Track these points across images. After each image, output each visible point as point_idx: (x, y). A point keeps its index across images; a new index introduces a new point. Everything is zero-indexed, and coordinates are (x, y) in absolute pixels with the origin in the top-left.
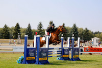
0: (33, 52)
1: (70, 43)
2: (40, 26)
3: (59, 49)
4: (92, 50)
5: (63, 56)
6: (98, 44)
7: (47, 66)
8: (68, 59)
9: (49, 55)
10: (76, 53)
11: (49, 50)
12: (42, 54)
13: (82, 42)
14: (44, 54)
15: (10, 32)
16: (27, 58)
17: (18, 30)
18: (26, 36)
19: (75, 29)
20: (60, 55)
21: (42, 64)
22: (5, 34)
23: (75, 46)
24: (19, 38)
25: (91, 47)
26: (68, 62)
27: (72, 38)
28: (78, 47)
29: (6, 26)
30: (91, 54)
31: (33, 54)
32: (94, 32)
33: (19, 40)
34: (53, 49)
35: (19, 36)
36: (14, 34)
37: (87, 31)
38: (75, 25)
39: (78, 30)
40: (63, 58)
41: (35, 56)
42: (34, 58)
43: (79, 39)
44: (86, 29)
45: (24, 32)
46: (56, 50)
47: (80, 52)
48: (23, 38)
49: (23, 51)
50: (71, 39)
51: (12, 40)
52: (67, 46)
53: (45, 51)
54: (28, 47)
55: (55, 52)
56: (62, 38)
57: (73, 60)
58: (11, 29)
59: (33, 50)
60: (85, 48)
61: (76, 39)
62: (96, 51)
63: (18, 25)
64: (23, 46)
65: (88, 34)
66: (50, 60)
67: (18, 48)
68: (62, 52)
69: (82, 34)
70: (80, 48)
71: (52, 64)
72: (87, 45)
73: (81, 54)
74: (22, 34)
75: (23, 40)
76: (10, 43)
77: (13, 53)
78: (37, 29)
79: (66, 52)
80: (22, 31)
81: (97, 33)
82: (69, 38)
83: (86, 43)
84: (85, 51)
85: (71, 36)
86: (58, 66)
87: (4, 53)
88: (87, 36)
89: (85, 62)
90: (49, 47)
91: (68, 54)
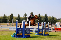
0: (21, 31)
1: (43, 25)
2: (25, 15)
3: (37, 29)
4: (56, 29)
5: (39, 33)
6: (60, 26)
7: (29, 39)
8: (42, 35)
9: (30, 33)
10: (47, 31)
11: (31, 30)
12: (26, 31)
13: (51, 25)
14: (28, 32)
15: (7, 18)
16: (18, 34)
17: (12, 18)
18: (17, 21)
19: (46, 17)
20: (37, 32)
21: (26, 37)
22: (4, 20)
23: (46, 27)
24: (12, 22)
25: (56, 27)
26: (42, 36)
27: (45, 22)
28: (48, 27)
29: (5, 15)
30: (56, 32)
31: (21, 32)
32: (58, 19)
33: (12, 24)
34: (33, 29)
35: (12, 21)
36: (10, 20)
37: (53, 18)
38: (46, 15)
39: (48, 18)
40: (39, 34)
41: (22, 33)
42: (22, 34)
43: (48, 23)
44: (53, 17)
45: (15, 19)
46: (35, 30)
47: (49, 31)
48: (15, 22)
49: (15, 30)
50: (43, 23)
51: (8, 23)
52: (41, 27)
53: (28, 30)
54: (18, 28)
55: (34, 30)
56: (38, 22)
57: (45, 35)
58: (8, 17)
59: (21, 29)
60: (52, 28)
61: (47, 23)
62: (59, 30)
63: (12, 15)
64: (15, 27)
65: (54, 20)
66: (31, 35)
67: (12, 28)
68: (39, 30)
69: (50, 20)
70: (49, 28)
71: (32, 38)
72: (53, 26)
73: (50, 32)
74: (15, 20)
75: (15, 24)
76: (7, 25)
77: (9, 31)
78: (23, 17)
79: (41, 31)
80: (14, 18)
81: (59, 19)
82: (42, 22)
83: (53, 25)
84: (52, 30)
85: (44, 21)
86: (36, 39)
87: (4, 31)
88: (53, 21)
89: (52, 37)
90: (31, 28)
91: (42, 32)
